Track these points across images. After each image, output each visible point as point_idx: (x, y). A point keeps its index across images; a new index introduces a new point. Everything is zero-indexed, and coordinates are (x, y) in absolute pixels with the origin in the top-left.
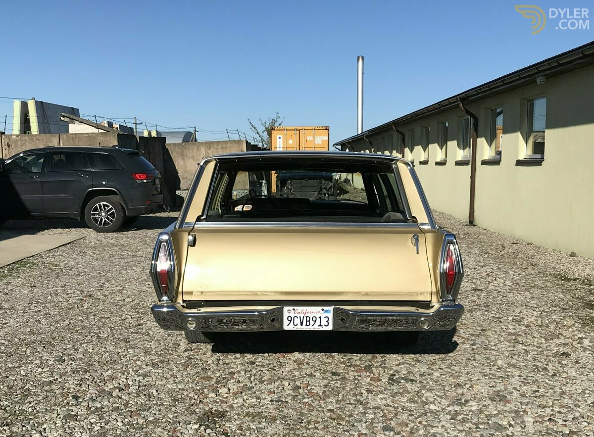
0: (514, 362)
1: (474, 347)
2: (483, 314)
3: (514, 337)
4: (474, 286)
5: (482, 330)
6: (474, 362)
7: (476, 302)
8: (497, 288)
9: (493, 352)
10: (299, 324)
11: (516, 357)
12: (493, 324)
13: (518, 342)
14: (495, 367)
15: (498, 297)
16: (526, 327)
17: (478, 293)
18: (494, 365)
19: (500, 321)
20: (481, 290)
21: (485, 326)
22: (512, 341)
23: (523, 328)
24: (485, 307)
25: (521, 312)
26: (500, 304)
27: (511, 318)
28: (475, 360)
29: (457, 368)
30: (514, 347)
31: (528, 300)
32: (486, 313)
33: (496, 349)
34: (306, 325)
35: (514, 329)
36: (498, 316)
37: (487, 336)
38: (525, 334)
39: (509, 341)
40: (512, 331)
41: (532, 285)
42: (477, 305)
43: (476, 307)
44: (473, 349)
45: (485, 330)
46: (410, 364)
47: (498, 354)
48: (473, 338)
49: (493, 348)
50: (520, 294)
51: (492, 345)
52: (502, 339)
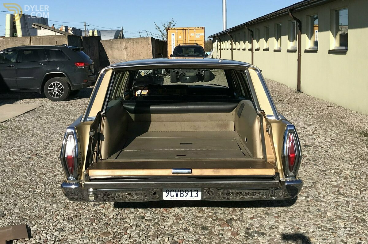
0: (339, 213)
1: (309, 199)
2: (313, 168)
3: (337, 189)
4: (304, 143)
5: (313, 183)
6: (309, 214)
7: (306, 157)
8: (321, 144)
9: (323, 204)
10: (175, 195)
11: (340, 208)
12: (321, 177)
13: (340, 194)
14: (326, 219)
15: (322, 152)
16: (345, 179)
17: (308, 148)
18: (324, 217)
19: (325, 174)
20: (310, 146)
21: (315, 178)
22: (336, 193)
23: (343, 180)
24: (313, 161)
25: (339, 165)
26: (324, 158)
27: (333, 171)
28: (310, 212)
29: (296, 220)
30: (337, 198)
31: (344, 155)
32: (315, 167)
33: (325, 201)
34: (181, 197)
35: (336, 181)
36: (323, 169)
37: (316, 188)
38: (345, 186)
39: (333, 193)
40: (335, 183)
41: (345, 141)
42: (308, 159)
43: (307, 161)
44: (308, 201)
45: (315, 183)
46: (261, 217)
47: (326, 205)
48: (307, 190)
49: (322, 199)
50: (337, 149)
51: (321, 197)
52: (328, 191)
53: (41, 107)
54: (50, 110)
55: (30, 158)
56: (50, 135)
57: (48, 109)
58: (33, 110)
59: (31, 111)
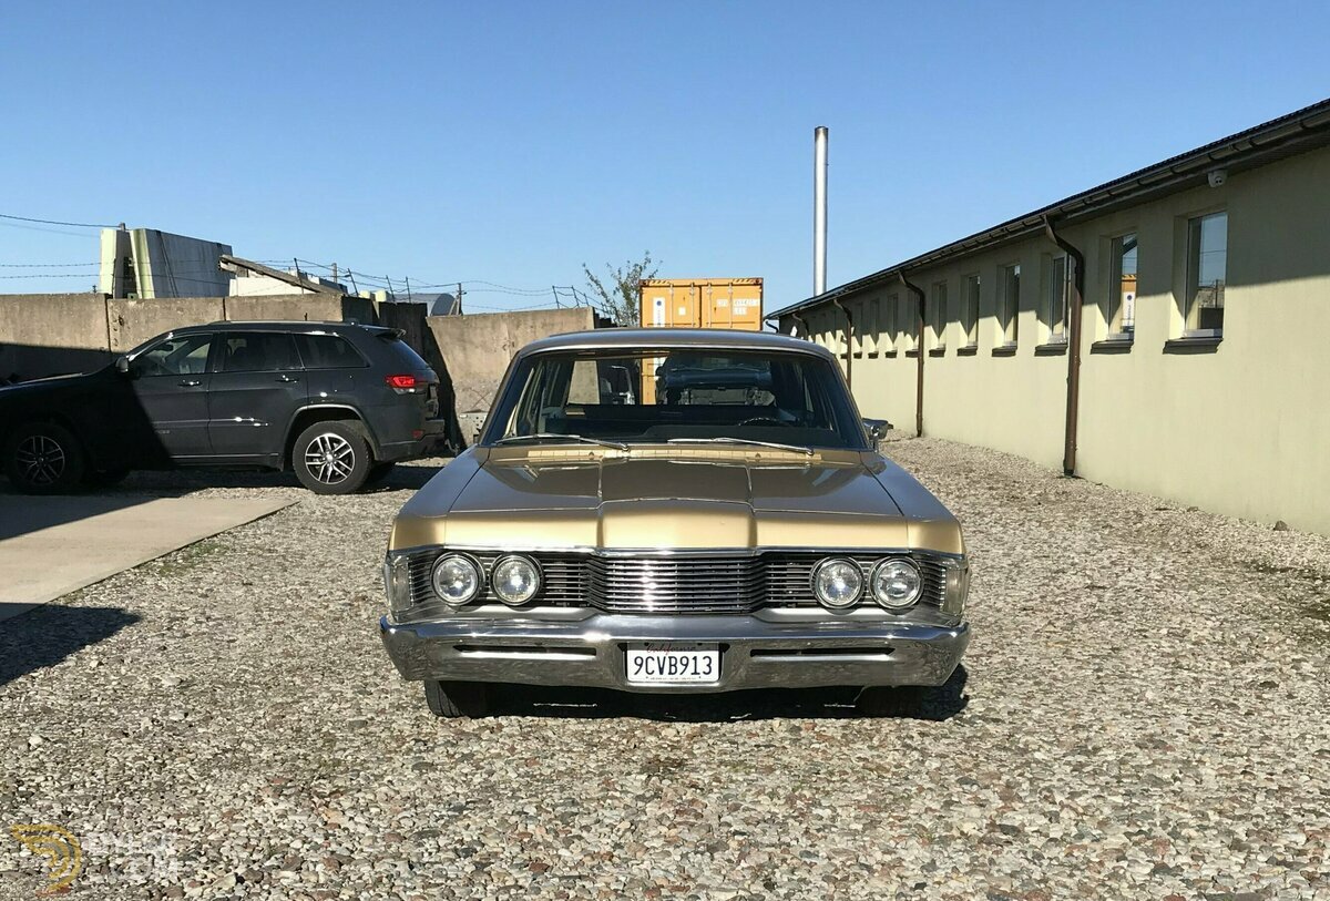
0: (1175, 695)
1: (1100, 674)
2: (1112, 626)
3: (1173, 660)
4: (1089, 582)
5: (1113, 649)
6: (1102, 695)
7: (1095, 607)
8: (1133, 584)
9: (1137, 681)
11: (1179, 688)
12: (1132, 641)
13: (1181, 667)
14: (1143, 703)
15: (1137, 598)
16: (1194, 644)
17: (1100, 592)
18: (1139, 700)
19: (1145, 637)
20: (1103, 588)
21: (1118, 642)
22: (1170, 666)
23: (1189, 646)
24: (1113, 613)
25: (1182, 622)
26: (1142, 610)
27: (1164, 631)
28: (1104, 692)
29: (1073, 704)
30: (1173, 673)
31: (1195, 604)
32: (1117, 623)
33: (1142, 677)
35: (1171, 647)
36: (1139, 627)
37: (1122, 659)
38: (1193, 654)
39: (1166, 666)
40: (1170, 650)
41: (1202, 579)
42: (1098, 611)
43: (1096, 615)
44: (1099, 677)
45: (1118, 649)
46: (988, 698)
47: (1144, 684)
48: (1097, 661)
49: (1135, 675)
50: (1179, 593)
51: (1132, 672)
52: (1151, 662)
53: (295, 508)
54: (324, 514)
55: (350, 605)
56: (369, 564)
57: (318, 513)
58: (275, 513)
59: (272, 514)
